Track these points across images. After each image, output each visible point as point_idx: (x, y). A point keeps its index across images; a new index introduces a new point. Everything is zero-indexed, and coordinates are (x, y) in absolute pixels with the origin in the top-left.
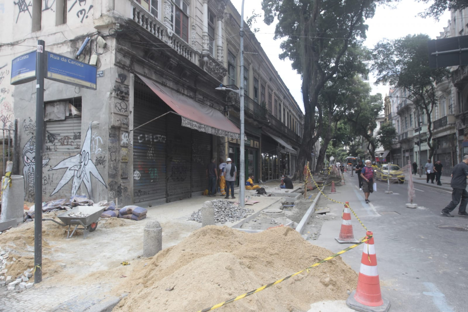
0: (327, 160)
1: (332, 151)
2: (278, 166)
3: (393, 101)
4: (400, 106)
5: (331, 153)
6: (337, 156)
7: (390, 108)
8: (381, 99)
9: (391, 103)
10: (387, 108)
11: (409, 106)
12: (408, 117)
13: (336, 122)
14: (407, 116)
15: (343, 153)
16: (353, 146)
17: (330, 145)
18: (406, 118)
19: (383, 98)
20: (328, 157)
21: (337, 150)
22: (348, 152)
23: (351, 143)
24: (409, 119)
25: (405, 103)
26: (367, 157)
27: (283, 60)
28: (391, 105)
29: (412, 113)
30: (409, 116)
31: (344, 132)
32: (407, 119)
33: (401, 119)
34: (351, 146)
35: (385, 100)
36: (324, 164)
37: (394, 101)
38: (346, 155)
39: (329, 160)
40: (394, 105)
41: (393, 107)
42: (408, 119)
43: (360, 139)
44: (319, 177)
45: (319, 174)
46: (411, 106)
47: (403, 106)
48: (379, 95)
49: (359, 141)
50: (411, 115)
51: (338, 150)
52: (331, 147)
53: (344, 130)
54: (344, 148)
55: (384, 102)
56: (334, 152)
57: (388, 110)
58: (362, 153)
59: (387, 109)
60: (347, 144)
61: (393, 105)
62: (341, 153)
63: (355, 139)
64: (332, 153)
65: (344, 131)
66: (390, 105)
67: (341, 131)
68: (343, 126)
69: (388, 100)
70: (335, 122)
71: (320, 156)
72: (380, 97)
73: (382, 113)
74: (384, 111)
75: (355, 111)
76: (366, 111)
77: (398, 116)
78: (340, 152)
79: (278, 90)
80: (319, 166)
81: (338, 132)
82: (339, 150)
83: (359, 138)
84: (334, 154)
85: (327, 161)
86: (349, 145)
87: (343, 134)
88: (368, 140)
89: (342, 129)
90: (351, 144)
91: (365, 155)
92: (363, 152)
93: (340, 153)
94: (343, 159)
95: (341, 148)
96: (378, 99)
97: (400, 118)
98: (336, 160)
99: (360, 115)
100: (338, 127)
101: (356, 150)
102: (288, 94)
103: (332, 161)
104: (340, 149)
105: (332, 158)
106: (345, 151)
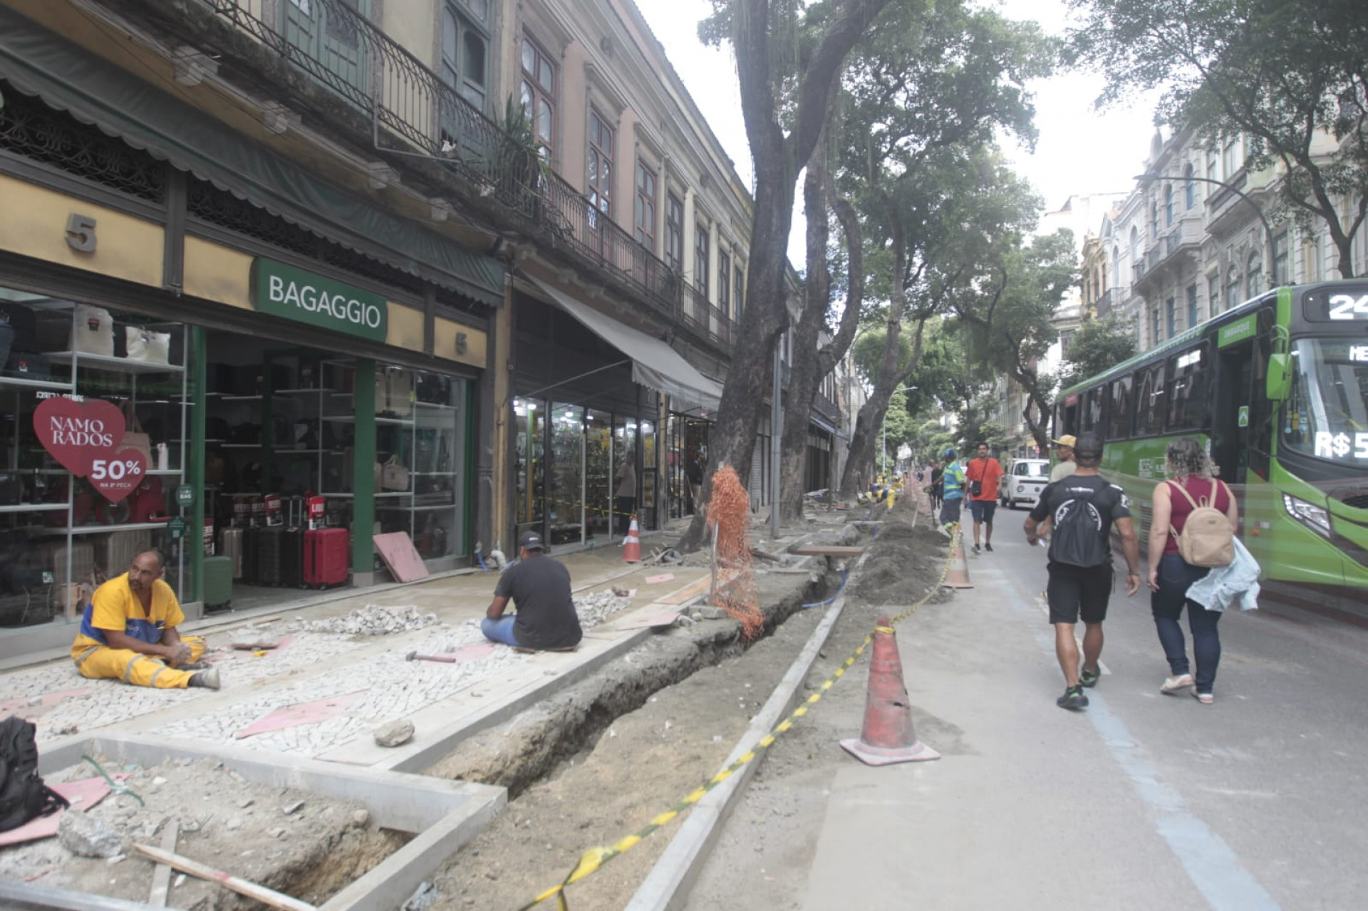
0: (887, 453)
1: (903, 428)
2: (656, 470)
3: (1116, 250)
4: (1147, 263)
5: (900, 434)
6: (922, 444)
7: (1104, 276)
8: (1068, 248)
9: (1109, 259)
10: (1091, 279)
11: (1190, 253)
12: (1180, 297)
13: (918, 321)
14: (1175, 295)
15: (938, 436)
16: (971, 413)
17: (899, 408)
18: (1170, 302)
19: (1079, 246)
20: (893, 446)
21: (921, 428)
22: (953, 431)
23: (965, 402)
24: (1185, 302)
25: (1169, 246)
26: (1014, 447)
27: (713, 48)
28: (1107, 267)
29: (1201, 280)
30: (1185, 293)
31: (945, 368)
32: (1175, 306)
33: (1148, 308)
34: (963, 413)
35: (1086, 252)
36: (879, 468)
37: (1121, 250)
38: (948, 441)
39: (894, 456)
40: (1120, 264)
41: (1116, 274)
42: (1181, 304)
43: (992, 391)
44: (850, 517)
45: (853, 504)
46: (1196, 254)
47: (1163, 255)
48: (1066, 233)
49: (990, 397)
50: (1192, 290)
51: (924, 426)
52: (903, 413)
53: (945, 360)
54: (942, 421)
55: (1081, 258)
56: (909, 429)
57: (1097, 284)
58: (1000, 433)
59: (1092, 282)
60: (952, 405)
61: (1116, 264)
62: (932, 436)
63: (976, 389)
64: (905, 433)
65: (943, 364)
66: (1104, 266)
67: (935, 363)
68: (941, 349)
69: (1094, 250)
70: (914, 319)
71: (857, 437)
72: (1070, 241)
73: (1072, 301)
74: (1077, 290)
75: (984, 286)
76: (1023, 284)
77: (1140, 298)
78: (931, 433)
79: (663, 125)
80: (856, 473)
81: (926, 367)
82: (927, 428)
83: (991, 386)
84: (909, 436)
85: (890, 460)
86: (957, 409)
87: (940, 373)
88: (1027, 388)
89: (937, 357)
90: (964, 406)
91: (1007, 442)
92: (1002, 433)
93: (930, 436)
94: (939, 453)
95: (933, 421)
96: (1062, 249)
97: (1144, 306)
98: (916, 458)
99: (1003, 298)
100: (925, 352)
101: (982, 422)
102: (728, 178)
103: (905, 460)
104: (929, 422)
105: (905, 452)
106: (945, 429)
